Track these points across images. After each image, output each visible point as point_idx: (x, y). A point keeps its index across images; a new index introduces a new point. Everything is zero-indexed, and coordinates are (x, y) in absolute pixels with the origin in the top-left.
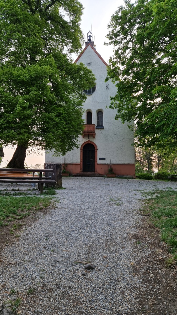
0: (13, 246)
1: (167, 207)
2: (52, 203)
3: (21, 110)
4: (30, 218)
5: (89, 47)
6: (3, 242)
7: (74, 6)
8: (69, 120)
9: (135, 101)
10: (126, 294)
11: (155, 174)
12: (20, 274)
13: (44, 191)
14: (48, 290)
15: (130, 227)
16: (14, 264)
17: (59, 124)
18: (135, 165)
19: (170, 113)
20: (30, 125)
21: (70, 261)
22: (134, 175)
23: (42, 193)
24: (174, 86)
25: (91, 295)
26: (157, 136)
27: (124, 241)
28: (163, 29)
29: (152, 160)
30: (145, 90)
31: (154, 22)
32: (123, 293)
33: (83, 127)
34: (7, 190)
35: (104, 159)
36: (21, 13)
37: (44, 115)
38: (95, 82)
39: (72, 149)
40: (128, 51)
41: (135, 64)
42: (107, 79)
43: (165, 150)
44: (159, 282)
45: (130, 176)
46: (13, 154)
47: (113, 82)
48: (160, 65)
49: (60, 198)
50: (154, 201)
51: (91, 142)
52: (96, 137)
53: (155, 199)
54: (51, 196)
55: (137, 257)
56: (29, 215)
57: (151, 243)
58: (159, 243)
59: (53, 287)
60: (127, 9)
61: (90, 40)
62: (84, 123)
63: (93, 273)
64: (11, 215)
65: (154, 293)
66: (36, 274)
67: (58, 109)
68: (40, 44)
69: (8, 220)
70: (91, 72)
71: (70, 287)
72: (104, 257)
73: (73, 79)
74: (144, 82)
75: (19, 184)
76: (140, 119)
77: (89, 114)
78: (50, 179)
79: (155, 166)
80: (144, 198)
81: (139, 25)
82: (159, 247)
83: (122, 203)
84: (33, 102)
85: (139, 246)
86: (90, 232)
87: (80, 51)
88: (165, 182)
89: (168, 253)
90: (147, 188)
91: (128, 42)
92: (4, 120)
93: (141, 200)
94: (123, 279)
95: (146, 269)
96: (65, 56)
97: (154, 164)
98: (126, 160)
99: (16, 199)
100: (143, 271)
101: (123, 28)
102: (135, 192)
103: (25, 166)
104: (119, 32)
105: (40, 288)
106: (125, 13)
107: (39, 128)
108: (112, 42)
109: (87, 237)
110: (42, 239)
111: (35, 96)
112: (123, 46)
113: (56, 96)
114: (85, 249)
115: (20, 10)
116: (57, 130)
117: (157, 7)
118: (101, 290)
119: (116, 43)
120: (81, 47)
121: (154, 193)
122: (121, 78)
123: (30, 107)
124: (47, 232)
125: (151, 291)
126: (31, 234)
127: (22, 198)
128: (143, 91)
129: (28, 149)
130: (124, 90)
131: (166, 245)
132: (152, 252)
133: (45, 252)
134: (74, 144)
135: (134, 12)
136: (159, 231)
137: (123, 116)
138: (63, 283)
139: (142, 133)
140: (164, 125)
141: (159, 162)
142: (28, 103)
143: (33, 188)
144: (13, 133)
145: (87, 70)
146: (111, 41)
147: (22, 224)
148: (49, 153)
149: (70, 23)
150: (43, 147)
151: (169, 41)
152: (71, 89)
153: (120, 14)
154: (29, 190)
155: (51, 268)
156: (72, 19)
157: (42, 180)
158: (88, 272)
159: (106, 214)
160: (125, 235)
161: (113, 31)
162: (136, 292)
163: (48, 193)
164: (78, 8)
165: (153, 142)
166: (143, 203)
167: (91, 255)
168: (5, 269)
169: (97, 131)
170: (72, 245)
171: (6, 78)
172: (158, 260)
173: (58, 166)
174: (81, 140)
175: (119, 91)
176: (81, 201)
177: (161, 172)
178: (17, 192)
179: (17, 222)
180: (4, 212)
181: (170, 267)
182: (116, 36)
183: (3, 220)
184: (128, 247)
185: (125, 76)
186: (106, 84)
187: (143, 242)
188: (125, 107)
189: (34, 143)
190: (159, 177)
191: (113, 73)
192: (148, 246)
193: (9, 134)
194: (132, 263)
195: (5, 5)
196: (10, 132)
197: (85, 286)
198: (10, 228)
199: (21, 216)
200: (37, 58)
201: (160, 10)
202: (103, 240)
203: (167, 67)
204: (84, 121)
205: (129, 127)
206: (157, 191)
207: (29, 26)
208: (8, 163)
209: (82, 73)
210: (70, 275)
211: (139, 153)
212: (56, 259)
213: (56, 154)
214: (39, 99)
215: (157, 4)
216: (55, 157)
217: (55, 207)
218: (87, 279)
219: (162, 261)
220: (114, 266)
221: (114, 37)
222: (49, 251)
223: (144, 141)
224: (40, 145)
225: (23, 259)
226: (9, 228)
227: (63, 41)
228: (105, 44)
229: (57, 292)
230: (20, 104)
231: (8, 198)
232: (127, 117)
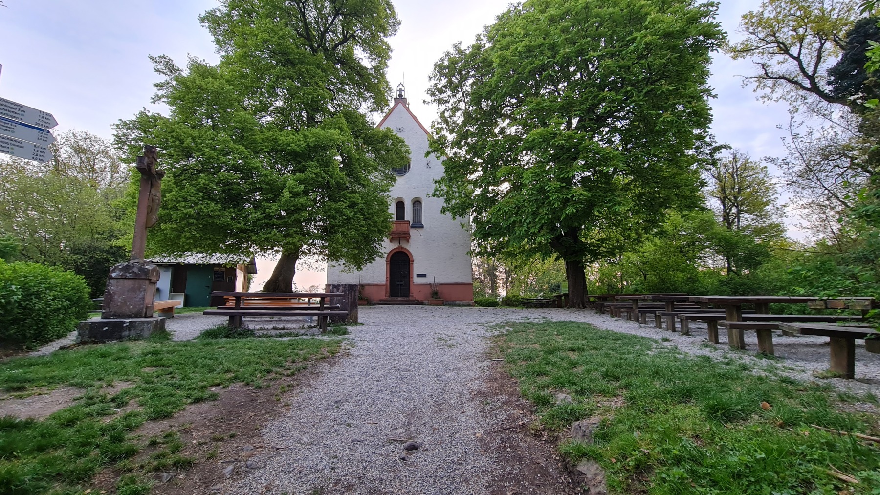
0: (281, 420)
1: (524, 347)
2: (343, 348)
3: (290, 197)
4: (308, 373)
5: (400, 106)
6: (264, 414)
7: (377, 47)
8: (368, 214)
9: (471, 187)
10: (471, 482)
11: (503, 298)
12: (295, 465)
13: (329, 329)
14: (345, 487)
15: (471, 380)
16: (284, 449)
17: (352, 220)
18: (472, 284)
19: (524, 206)
20: (304, 221)
21: (379, 439)
22: (472, 300)
23: (324, 332)
24: (526, 167)
25: (416, 489)
26: (503, 239)
27: (463, 401)
28: (508, 87)
29: (497, 276)
30: (485, 170)
31: (496, 76)
32: (467, 481)
33: (390, 224)
34: (265, 329)
35: (424, 276)
36: (296, 51)
37: (328, 206)
38: (410, 156)
39: (374, 260)
40: (458, 114)
41: (469, 133)
42: (428, 154)
43: (517, 260)
44: (520, 459)
45: (465, 303)
46: (273, 269)
47: (438, 158)
48: (505, 137)
49: (356, 340)
50: (504, 338)
51: (402, 248)
52: (411, 241)
53: (506, 335)
54: (340, 337)
55: (486, 425)
56: (305, 369)
57: (506, 401)
58: (517, 401)
59: (353, 482)
60: (457, 56)
61: (400, 95)
62: (392, 218)
63: (419, 455)
64: (275, 369)
65: (514, 477)
66: (324, 463)
67: (351, 196)
68: (323, 98)
69: (270, 377)
70: (403, 142)
71: (382, 480)
72: (434, 429)
73: (376, 151)
74: (484, 159)
75: (283, 318)
76: (480, 213)
77: (400, 205)
78: (338, 308)
79: (501, 285)
80: (489, 334)
81: (473, 79)
82: (518, 406)
83: (457, 343)
84: (311, 185)
85: (488, 408)
86: (409, 391)
87: (386, 110)
88: (517, 309)
89: (531, 415)
90: (492, 320)
91: (459, 102)
92: (262, 214)
93: (485, 337)
94: (465, 460)
95: (500, 442)
96: (363, 116)
97: (500, 283)
98: (458, 277)
99: (281, 344)
100: (496, 444)
101: (450, 82)
102: (476, 327)
103: (294, 289)
104: (444, 86)
105: (331, 485)
106: (453, 62)
107: (319, 226)
108: (435, 100)
109: (405, 399)
110: (330, 407)
111: (314, 176)
112: (451, 107)
113: (348, 175)
114: (403, 419)
115: (293, 47)
116: (349, 229)
117: (499, 56)
118: (431, 480)
119: (440, 101)
120: (388, 105)
121: (503, 326)
122: (448, 153)
123: (305, 192)
124: (338, 394)
125: (509, 474)
126: (311, 399)
127: (292, 341)
128: (481, 173)
129: (298, 262)
130: (454, 170)
131: (528, 403)
132: (508, 415)
133: (335, 427)
134: (377, 252)
135: (467, 61)
136: (515, 383)
137: (453, 208)
138: (370, 474)
139: (483, 234)
140: (514, 222)
141: (507, 279)
142: (303, 186)
143: (309, 325)
144: (275, 234)
145: (397, 138)
146: (433, 98)
147: (295, 383)
148: (334, 266)
149: (371, 69)
150: (326, 257)
151: (516, 103)
152: (372, 166)
153: (446, 63)
154: (303, 328)
155: (347, 452)
156: (374, 64)
157: (325, 311)
158: (410, 455)
159: (433, 361)
160: (465, 392)
161: (436, 84)
162: (486, 478)
163: (335, 333)
164: (384, 49)
165: (499, 248)
166: (489, 342)
167: (413, 427)
168: (269, 458)
169: (412, 232)
170: (381, 413)
171: (267, 147)
172: (516, 427)
173: (351, 287)
174: (387, 246)
175: (446, 171)
176: (391, 344)
177: (510, 294)
178: (282, 332)
179: (284, 381)
180: (262, 365)
181: (535, 435)
182: (441, 91)
183: (261, 378)
184: (470, 411)
185: (455, 149)
186: (426, 160)
187: (493, 402)
188: (457, 194)
189: (309, 250)
190: (509, 302)
191: (437, 145)
192: (501, 407)
193: (268, 235)
194: (478, 435)
195: (269, 38)
196: (270, 233)
197: (406, 476)
198: (274, 390)
199: (292, 371)
200: (319, 117)
201: (504, 62)
202: (431, 402)
203: (516, 139)
204: (392, 216)
205: (463, 226)
206: (508, 323)
207: (307, 70)
208: (264, 284)
209: (390, 142)
210: (380, 461)
211: (478, 266)
212: (355, 437)
213: (347, 268)
214: (320, 180)
215: (500, 53)
216: (344, 273)
217: (348, 355)
218: (409, 465)
219: (522, 426)
220: (451, 442)
221: (437, 93)
222: (342, 426)
223: (486, 248)
224: (321, 253)
225: (299, 441)
226: (272, 390)
227: (360, 95)
228: (424, 102)
229: (361, 490)
230: (289, 188)
231: (268, 342)
232: (460, 210)
